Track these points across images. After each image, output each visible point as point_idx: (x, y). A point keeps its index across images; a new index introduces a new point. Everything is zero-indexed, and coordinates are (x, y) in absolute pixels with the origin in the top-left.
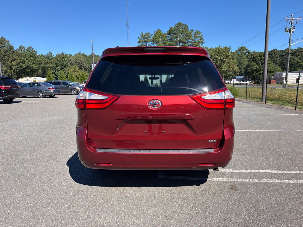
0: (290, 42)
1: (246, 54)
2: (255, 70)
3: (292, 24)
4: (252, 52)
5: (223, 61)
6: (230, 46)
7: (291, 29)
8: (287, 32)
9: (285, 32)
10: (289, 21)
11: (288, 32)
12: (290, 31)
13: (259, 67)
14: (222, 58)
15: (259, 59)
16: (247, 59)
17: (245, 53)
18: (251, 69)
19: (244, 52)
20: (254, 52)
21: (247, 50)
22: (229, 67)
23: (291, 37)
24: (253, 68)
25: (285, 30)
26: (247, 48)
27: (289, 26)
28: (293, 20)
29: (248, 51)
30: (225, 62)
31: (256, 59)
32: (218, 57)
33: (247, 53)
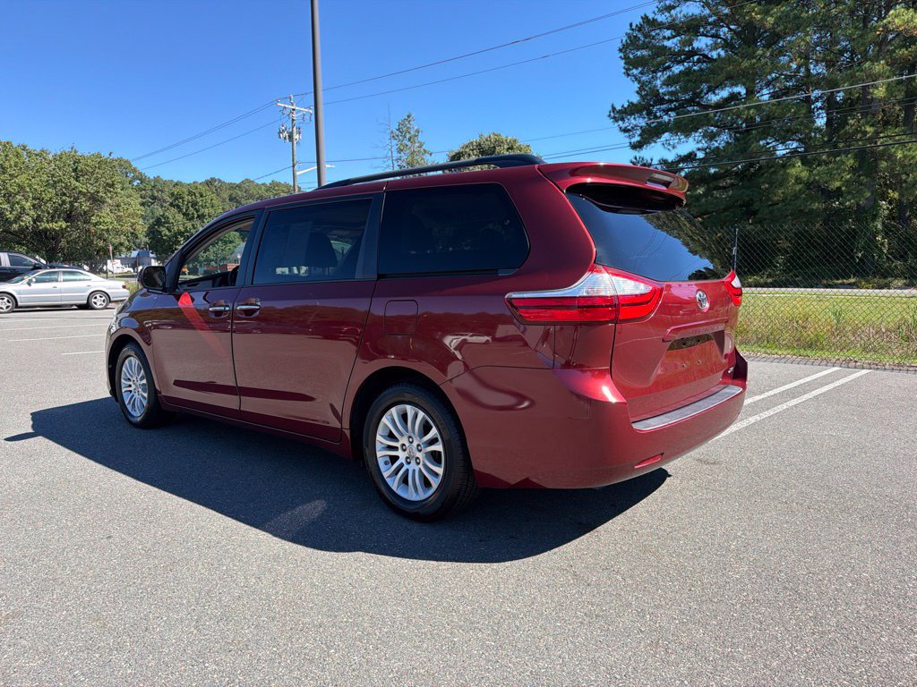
0: (294, 166)
1: (135, 184)
2: (181, 233)
3: (293, 120)
4: (152, 178)
5: (96, 200)
6: (110, 154)
7: (292, 133)
8: (285, 138)
9: (280, 137)
10: (286, 112)
11: (287, 140)
12: (291, 137)
13: (193, 225)
14: (92, 189)
15: (188, 202)
16: (140, 200)
17: (130, 179)
18: (170, 231)
19: (127, 176)
20: (157, 179)
21: (135, 170)
22: (119, 219)
23: (295, 154)
24: (176, 228)
25: (280, 133)
26: (134, 164)
27: (289, 125)
28: (294, 110)
29: (140, 173)
30: (103, 202)
31: (181, 201)
32: (77, 184)
33: (138, 181)
